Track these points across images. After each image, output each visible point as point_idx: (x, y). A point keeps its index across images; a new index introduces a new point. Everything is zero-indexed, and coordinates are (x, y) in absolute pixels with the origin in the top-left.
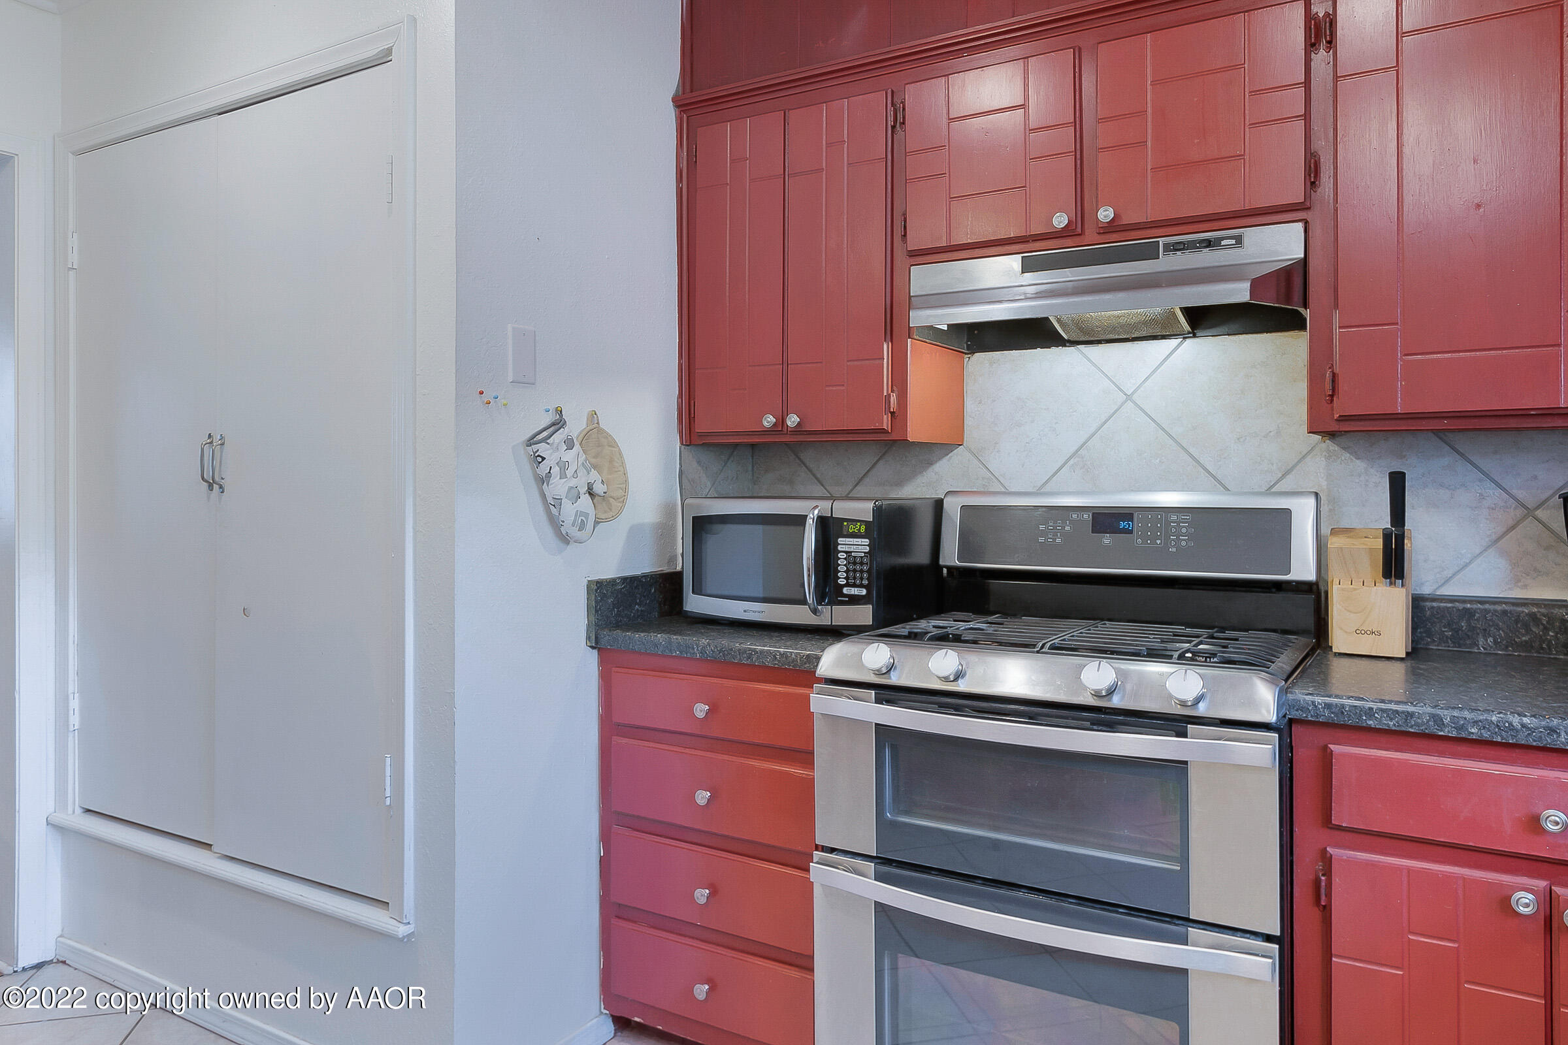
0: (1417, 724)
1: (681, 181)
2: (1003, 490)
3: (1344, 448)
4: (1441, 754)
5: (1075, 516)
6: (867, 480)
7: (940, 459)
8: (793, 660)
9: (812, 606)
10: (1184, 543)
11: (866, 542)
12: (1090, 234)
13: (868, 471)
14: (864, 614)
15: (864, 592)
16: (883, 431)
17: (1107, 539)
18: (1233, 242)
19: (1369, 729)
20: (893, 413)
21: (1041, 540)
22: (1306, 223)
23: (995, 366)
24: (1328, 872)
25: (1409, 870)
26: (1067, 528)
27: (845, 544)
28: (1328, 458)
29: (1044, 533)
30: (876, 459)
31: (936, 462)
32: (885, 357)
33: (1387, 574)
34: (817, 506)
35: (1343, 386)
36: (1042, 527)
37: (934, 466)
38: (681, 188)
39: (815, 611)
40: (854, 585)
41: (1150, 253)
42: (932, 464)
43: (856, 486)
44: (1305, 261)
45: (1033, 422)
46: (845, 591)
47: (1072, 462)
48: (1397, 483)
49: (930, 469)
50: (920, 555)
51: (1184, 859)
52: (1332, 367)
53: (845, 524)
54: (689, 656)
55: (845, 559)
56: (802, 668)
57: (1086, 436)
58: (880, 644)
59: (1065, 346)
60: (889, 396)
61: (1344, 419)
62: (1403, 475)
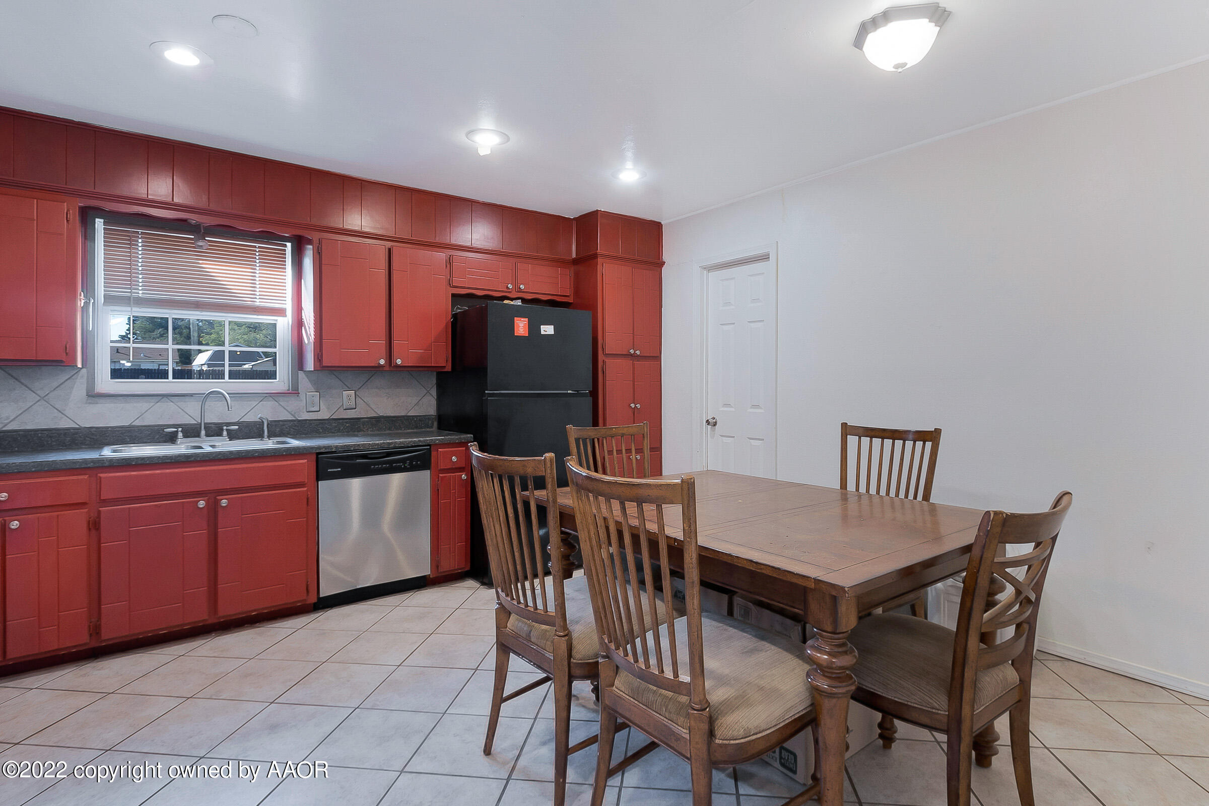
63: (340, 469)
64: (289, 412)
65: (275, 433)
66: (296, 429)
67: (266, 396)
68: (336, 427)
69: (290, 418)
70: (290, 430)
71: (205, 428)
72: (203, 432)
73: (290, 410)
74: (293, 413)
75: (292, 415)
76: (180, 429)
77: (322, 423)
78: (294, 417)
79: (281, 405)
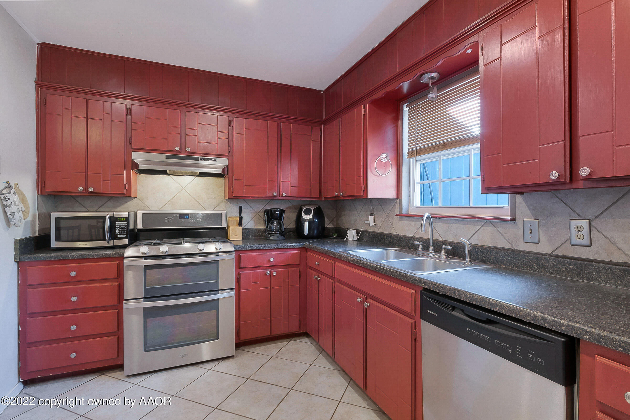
0: (254, 248)
1: (38, 109)
2: (149, 209)
3: (228, 201)
4: (256, 252)
5: (175, 215)
6: (103, 207)
7: (129, 201)
8: (110, 255)
9: (108, 241)
10: (200, 221)
11: (126, 223)
12: (183, 153)
13: (104, 204)
14: (126, 242)
15: (125, 236)
16: (124, 194)
17: (183, 220)
18: (214, 160)
19: (247, 250)
20: (126, 189)
21: (166, 221)
22: (228, 159)
23: (147, 178)
24: (240, 276)
25: (252, 272)
26: (173, 218)
27: (118, 224)
28: (225, 203)
29: (166, 220)
30: (107, 201)
31: (128, 202)
32: (124, 174)
33: (239, 225)
34: (108, 214)
35: (235, 190)
36: (166, 218)
37: (127, 203)
38: (38, 111)
39: (108, 242)
40: (122, 234)
41: (197, 159)
42: (127, 202)
43: (99, 208)
44: (228, 166)
45: (158, 193)
46: (118, 236)
47: (169, 203)
48: (241, 208)
49: (126, 204)
50: (131, 227)
51: (218, 279)
52: (232, 186)
53: (118, 218)
54: (66, 259)
55: (118, 228)
56: (113, 257)
57: (172, 197)
58: (145, 246)
59: (167, 175)
60: (126, 185)
61: (234, 196)
62: (242, 207)
63: (436, 314)
64: (506, 240)
65: (490, 260)
66: (509, 260)
67: (486, 221)
68: (554, 266)
69: (508, 246)
70: (503, 259)
71: (433, 245)
72: (431, 248)
73: (507, 238)
74: (510, 241)
75: (509, 243)
76: (421, 243)
77: (537, 258)
78: (512, 246)
79: (499, 231)
